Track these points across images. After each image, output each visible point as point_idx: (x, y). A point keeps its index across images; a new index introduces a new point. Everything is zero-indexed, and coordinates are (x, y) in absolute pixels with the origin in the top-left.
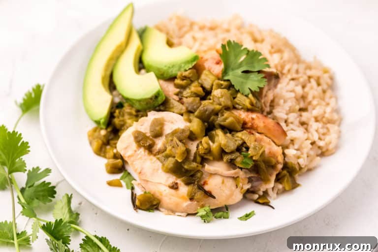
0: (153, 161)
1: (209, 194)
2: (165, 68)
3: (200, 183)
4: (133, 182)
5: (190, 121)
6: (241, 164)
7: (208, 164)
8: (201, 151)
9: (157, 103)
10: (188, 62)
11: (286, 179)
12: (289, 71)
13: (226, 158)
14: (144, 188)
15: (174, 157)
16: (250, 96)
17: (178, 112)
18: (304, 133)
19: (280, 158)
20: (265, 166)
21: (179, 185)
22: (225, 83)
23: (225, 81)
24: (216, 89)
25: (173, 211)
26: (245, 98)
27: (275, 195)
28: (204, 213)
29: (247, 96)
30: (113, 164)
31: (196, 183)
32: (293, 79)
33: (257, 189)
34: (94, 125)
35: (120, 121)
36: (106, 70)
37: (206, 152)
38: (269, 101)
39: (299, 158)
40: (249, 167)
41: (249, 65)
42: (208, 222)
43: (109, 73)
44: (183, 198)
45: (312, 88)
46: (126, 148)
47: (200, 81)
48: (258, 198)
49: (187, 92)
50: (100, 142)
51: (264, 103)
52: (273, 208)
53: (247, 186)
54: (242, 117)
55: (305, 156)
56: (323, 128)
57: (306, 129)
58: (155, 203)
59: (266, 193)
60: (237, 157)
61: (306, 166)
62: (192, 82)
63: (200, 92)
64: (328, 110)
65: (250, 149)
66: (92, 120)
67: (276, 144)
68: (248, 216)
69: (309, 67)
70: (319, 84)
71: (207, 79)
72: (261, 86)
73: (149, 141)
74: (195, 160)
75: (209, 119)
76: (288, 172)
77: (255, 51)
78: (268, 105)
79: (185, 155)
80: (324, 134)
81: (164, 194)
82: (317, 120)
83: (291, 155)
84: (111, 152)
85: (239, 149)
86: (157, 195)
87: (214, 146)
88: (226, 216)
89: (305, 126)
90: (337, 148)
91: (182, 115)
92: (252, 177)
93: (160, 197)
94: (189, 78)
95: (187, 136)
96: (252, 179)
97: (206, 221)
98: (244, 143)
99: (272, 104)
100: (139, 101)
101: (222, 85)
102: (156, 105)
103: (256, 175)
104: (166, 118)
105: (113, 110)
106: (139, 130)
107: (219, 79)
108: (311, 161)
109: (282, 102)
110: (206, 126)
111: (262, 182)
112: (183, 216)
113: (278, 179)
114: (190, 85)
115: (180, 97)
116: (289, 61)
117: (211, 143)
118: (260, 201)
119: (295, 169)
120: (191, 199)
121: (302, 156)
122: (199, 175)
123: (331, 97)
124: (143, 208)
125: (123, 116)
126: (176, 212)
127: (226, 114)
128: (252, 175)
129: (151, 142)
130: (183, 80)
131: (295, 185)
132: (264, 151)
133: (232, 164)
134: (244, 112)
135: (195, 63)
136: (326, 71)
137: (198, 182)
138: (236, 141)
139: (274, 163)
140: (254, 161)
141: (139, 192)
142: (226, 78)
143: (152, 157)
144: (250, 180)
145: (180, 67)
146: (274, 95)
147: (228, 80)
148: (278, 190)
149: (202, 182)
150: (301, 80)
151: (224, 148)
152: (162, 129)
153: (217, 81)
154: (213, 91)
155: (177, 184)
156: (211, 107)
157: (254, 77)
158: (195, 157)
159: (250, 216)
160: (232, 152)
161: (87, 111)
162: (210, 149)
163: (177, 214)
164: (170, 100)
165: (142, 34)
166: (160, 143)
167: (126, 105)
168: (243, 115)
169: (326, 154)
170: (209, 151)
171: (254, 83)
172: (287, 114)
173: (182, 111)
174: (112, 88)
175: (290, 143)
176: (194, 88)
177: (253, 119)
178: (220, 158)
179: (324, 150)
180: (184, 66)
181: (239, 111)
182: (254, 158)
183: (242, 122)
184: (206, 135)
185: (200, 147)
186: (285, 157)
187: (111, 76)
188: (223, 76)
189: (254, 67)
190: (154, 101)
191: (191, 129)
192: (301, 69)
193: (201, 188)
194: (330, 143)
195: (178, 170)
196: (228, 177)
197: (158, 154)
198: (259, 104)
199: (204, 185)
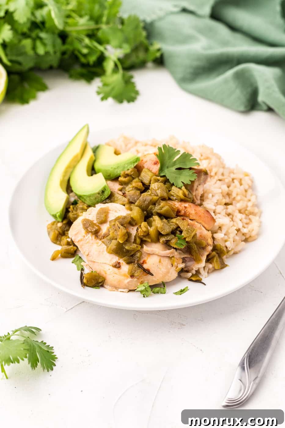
0: (99, 244)
1: (148, 272)
2: (111, 170)
3: (139, 262)
4: (82, 263)
5: (131, 210)
6: (175, 244)
7: (146, 245)
8: (141, 234)
9: (103, 197)
10: (131, 163)
11: (215, 259)
12: (216, 174)
13: (162, 240)
14: (91, 268)
15: (116, 239)
16: (183, 188)
17: (121, 203)
18: (230, 221)
19: (210, 241)
20: (197, 247)
21: (121, 264)
22: (161, 179)
23: (161, 177)
24: (153, 183)
25: (116, 288)
26: (179, 189)
27: (206, 274)
28: (143, 288)
29: (180, 188)
30: (66, 249)
31: (136, 262)
32: (220, 180)
33: (190, 269)
34: (53, 220)
35: (74, 215)
36: (64, 176)
37: (145, 235)
38: (200, 195)
39: (226, 241)
40: (183, 247)
41: (181, 164)
42: (147, 297)
43: (67, 178)
44: (125, 275)
45: (235, 187)
46: (76, 234)
47: (140, 178)
48: (191, 276)
49: (129, 188)
50: (57, 232)
51: (195, 195)
52: (205, 285)
53: (182, 266)
54: (177, 206)
55: (232, 240)
56: (246, 218)
57: (232, 219)
58: (100, 281)
59: (198, 272)
60: (172, 239)
61: (232, 249)
62: (133, 178)
63: (140, 186)
64: (250, 204)
65: (183, 232)
66: (51, 214)
67: (206, 229)
68: (182, 291)
69: (232, 172)
70: (241, 184)
71: (146, 176)
72: (193, 180)
73: (95, 227)
74: (135, 242)
75: (148, 208)
76: (217, 253)
77: (186, 153)
78: (199, 198)
79: (126, 237)
80: (247, 224)
81: (108, 272)
82: (240, 212)
83: (219, 239)
84: (65, 240)
85: (173, 232)
86: (103, 273)
87: (152, 230)
88: (163, 292)
89: (231, 216)
90: (258, 234)
91: (124, 205)
92: (186, 257)
93: (104, 275)
94: (131, 176)
95: (128, 222)
96: (186, 259)
97: (145, 296)
98: (179, 227)
99: (202, 199)
100: (89, 196)
101: (158, 180)
102: (103, 199)
103: (189, 256)
104: (110, 208)
105: (68, 206)
106: (87, 218)
107: (156, 176)
108: (237, 245)
109: (210, 195)
110: (145, 214)
111: (194, 262)
112: (125, 292)
113: (209, 260)
114: (131, 181)
115: (123, 192)
116: (216, 166)
117: (149, 228)
118: (193, 279)
119: (223, 250)
120: (132, 276)
121: (229, 239)
122: (138, 255)
123: (251, 195)
124: (89, 285)
125: (76, 211)
126: (119, 288)
127: (163, 203)
128: (186, 256)
129: (97, 228)
130: (125, 177)
131: (223, 266)
132: (196, 234)
133: (167, 244)
134: (178, 202)
135: (137, 163)
136: (247, 175)
137: (138, 261)
138: (171, 225)
139: (204, 246)
140: (187, 242)
141: (87, 271)
142: (162, 174)
143: (98, 241)
144: (184, 260)
145: (124, 168)
146: (203, 190)
147: (164, 176)
148: (209, 269)
149: (141, 262)
150: (227, 181)
151: (160, 230)
152: (106, 216)
153: (155, 177)
154: (151, 185)
155: (119, 263)
156: (149, 198)
157: (186, 173)
158: (135, 240)
159: (185, 291)
160: (167, 235)
161: (47, 207)
162: (149, 232)
163: (120, 290)
164: (115, 194)
165: (95, 150)
166: (104, 228)
167: (79, 202)
168: (177, 205)
169: (249, 240)
170: (147, 234)
171: (186, 178)
172: (215, 206)
173: (124, 203)
174: (69, 191)
175: (218, 229)
176: (136, 183)
177: (186, 207)
178: (158, 241)
179: (247, 236)
180: (127, 167)
181: (173, 202)
182: (187, 240)
183: (176, 210)
184: (145, 221)
185: (140, 230)
186: (214, 241)
187: (69, 181)
188: (159, 174)
189: (186, 165)
190: (101, 195)
191: (132, 216)
192: (226, 173)
193: (140, 266)
194: (253, 230)
195: (120, 251)
196: (164, 257)
197: (104, 238)
198: (190, 196)
199: (143, 263)
